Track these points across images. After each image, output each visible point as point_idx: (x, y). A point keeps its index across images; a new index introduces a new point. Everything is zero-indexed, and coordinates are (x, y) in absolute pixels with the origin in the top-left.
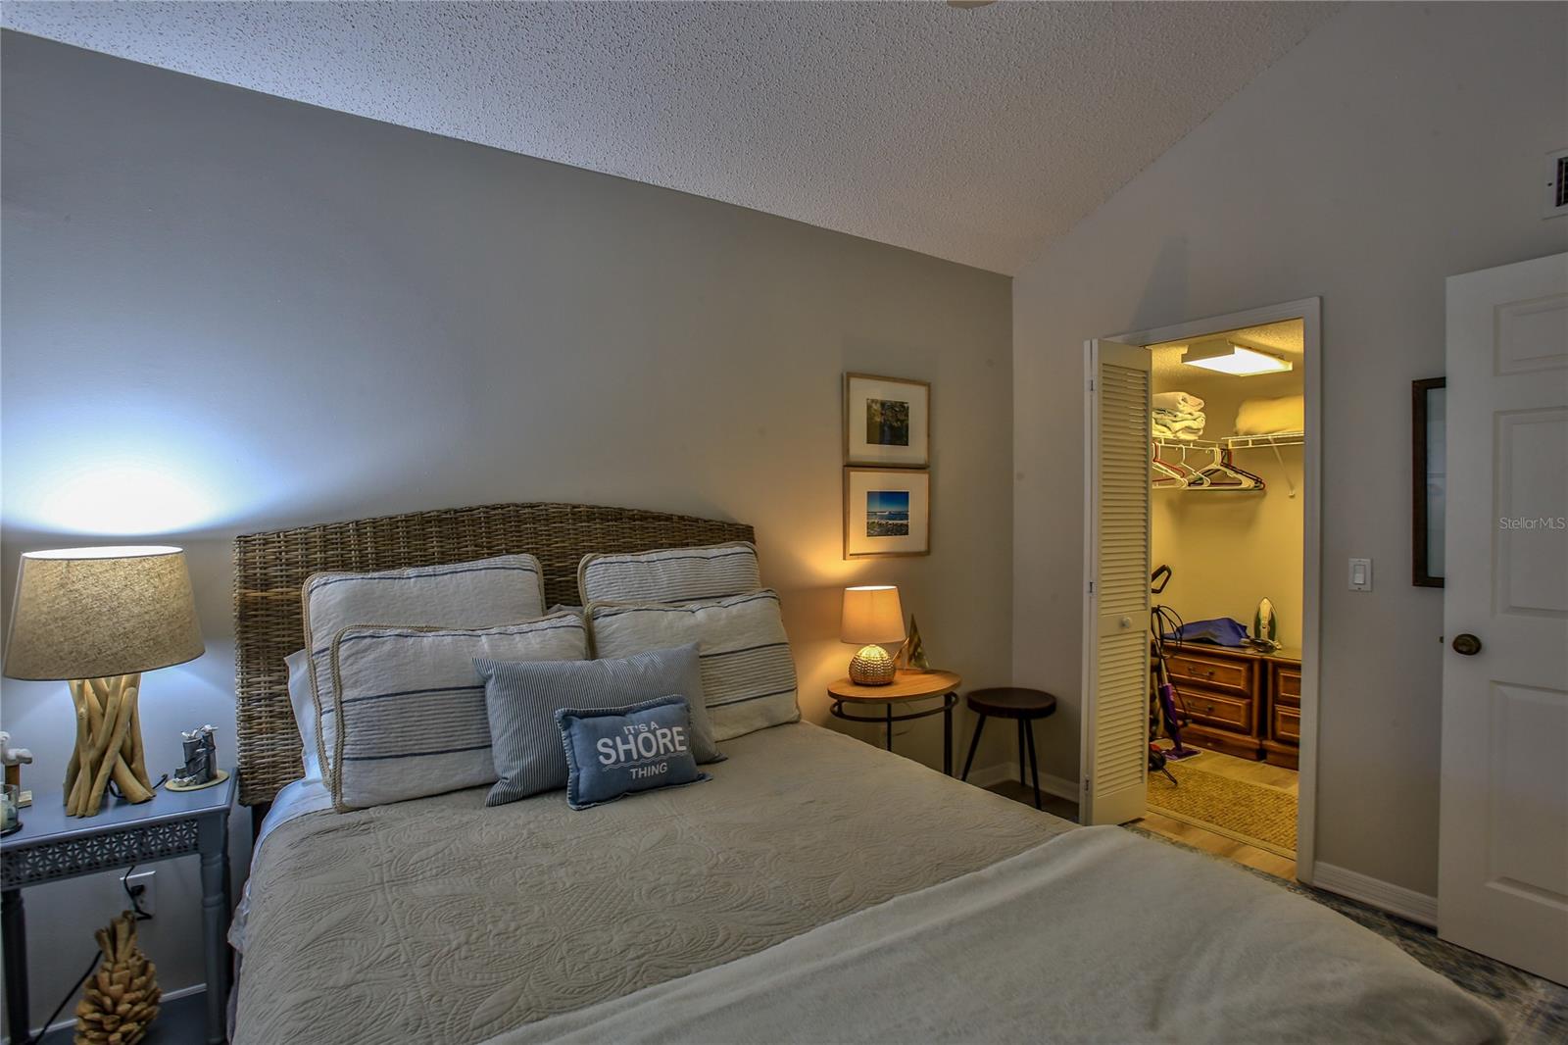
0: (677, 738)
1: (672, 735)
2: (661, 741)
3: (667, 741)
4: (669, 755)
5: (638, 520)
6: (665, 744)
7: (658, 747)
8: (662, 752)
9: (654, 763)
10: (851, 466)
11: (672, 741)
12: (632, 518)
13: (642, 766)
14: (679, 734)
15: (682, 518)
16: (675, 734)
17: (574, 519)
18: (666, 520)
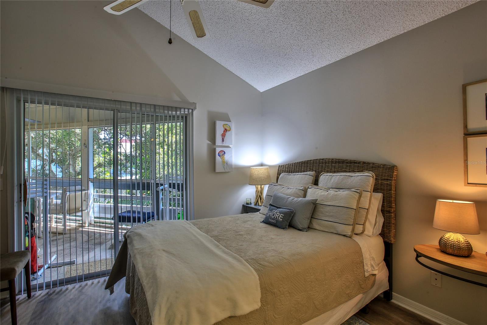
0: (280, 216)
1: (280, 215)
2: (276, 215)
3: (278, 216)
4: (277, 219)
5: (349, 163)
6: (277, 217)
7: (275, 216)
8: (275, 218)
9: (272, 219)
10: (468, 134)
11: (279, 217)
12: (347, 163)
13: (271, 219)
14: (282, 216)
15: (364, 163)
16: (281, 215)
17: (332, 163)
18: (358, 163)
